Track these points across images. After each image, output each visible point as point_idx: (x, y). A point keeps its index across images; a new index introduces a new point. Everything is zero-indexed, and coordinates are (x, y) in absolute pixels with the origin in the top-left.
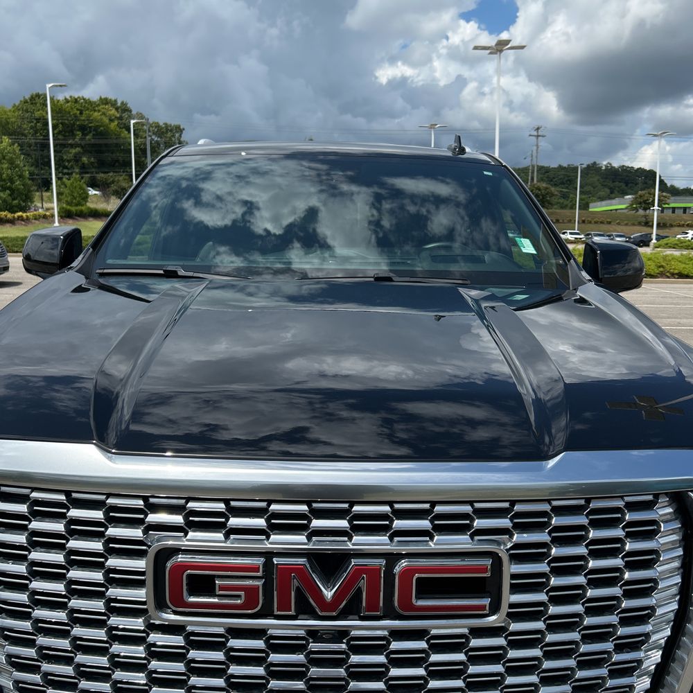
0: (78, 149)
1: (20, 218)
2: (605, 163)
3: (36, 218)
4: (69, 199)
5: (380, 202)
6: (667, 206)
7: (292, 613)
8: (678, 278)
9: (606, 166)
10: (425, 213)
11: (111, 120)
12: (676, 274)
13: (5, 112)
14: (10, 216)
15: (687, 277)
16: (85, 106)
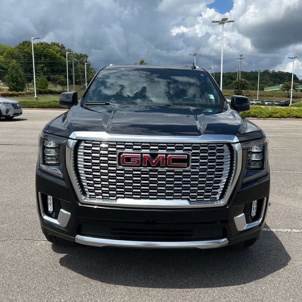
0: (43, 65)
1: (21, 94)
2: (272, 70)
3: (27, 94)
4: (40, 86)
5: (170, 85)
6: (297, 89)
7: (146, 165)
8: (295, 118)
9: (272, 72)
10: (186, 89)
11: (57, 52)
12: (295, 116)
13: (12, 49)
14: (16, 93)
15: (299, 118)
16: (45, 46)
